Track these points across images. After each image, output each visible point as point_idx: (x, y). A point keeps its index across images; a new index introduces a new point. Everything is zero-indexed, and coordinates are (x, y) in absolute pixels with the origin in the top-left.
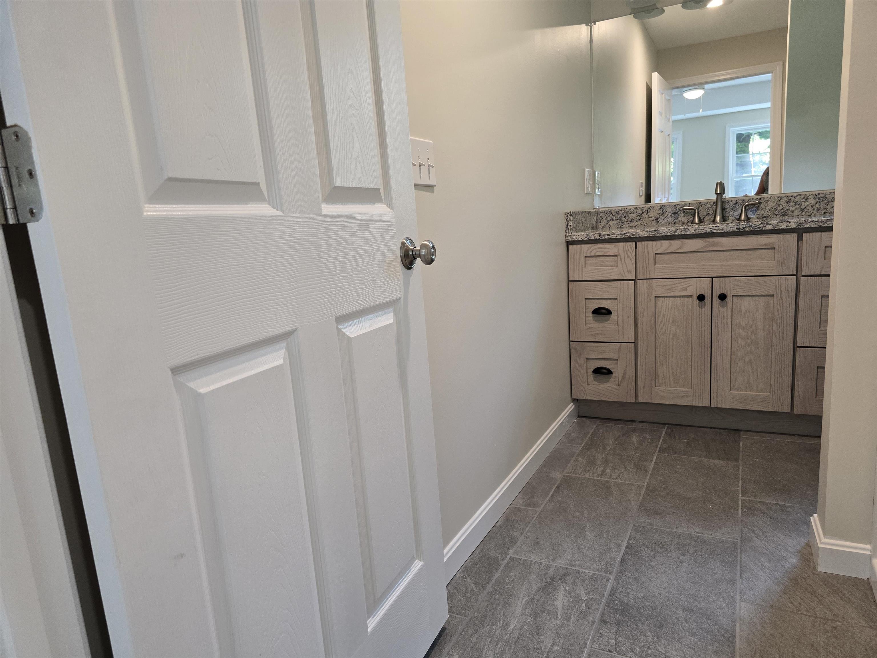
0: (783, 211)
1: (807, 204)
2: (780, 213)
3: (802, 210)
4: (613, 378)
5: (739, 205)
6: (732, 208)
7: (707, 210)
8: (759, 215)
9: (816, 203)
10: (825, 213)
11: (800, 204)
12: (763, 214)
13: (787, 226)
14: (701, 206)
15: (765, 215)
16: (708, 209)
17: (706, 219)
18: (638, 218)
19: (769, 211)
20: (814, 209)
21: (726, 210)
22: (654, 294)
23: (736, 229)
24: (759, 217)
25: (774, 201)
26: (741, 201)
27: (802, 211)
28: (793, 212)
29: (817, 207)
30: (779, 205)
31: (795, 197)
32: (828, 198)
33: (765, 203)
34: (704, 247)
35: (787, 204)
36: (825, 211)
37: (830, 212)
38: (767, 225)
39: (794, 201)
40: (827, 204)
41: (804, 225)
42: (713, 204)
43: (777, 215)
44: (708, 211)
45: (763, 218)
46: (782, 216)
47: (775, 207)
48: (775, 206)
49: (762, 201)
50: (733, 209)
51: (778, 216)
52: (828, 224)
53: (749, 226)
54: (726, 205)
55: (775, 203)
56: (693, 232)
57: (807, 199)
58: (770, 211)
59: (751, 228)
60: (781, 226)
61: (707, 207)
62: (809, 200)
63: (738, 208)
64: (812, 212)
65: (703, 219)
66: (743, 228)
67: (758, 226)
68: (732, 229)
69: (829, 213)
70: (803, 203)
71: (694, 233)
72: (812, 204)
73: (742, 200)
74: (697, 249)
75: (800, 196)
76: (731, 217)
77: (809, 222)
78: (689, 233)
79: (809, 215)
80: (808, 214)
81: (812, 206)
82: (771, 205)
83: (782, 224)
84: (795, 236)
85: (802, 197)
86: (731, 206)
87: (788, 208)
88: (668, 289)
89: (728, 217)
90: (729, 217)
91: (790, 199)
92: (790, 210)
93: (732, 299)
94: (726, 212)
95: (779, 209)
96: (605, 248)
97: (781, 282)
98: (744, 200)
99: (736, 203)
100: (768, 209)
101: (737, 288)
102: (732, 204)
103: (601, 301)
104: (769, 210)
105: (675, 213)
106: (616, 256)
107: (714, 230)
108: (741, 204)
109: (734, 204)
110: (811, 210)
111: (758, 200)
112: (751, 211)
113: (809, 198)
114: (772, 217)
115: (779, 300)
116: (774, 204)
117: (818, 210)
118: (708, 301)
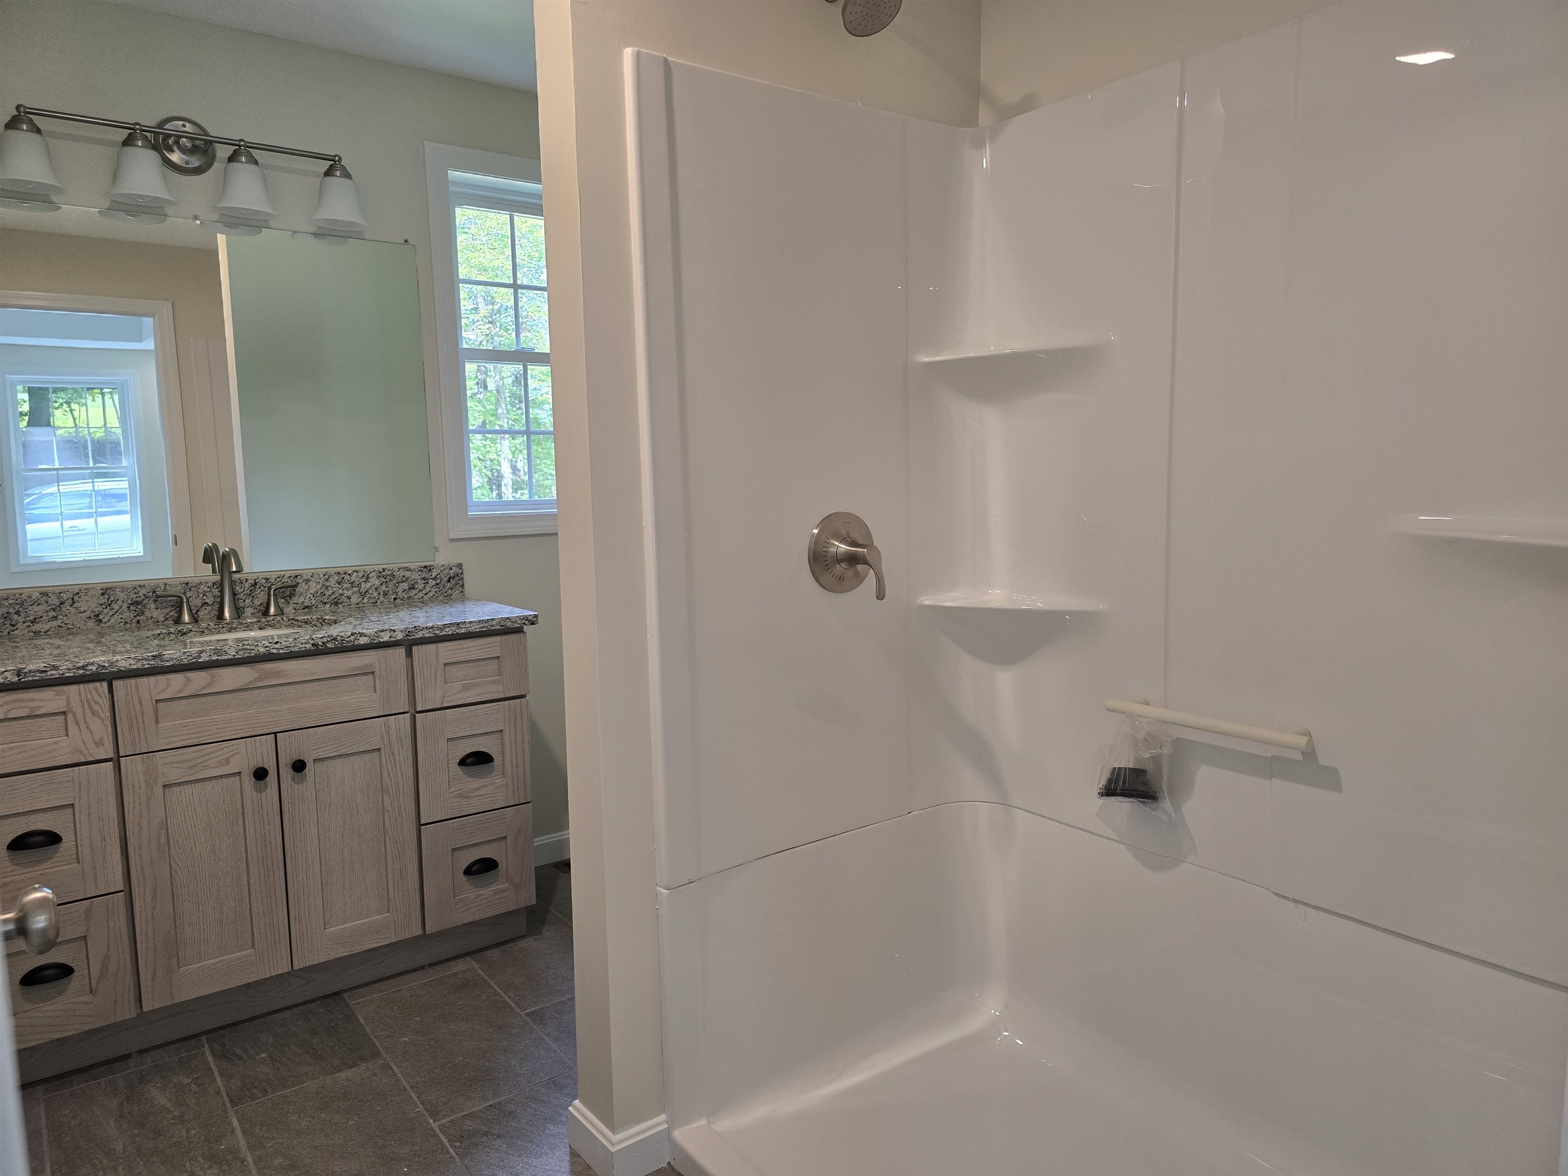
0: (334, 596)
1: (368, 585)
2: (329, 600)
3: (363, 595)
4: (76, 982)
5: (260, 587)
6: (248, 592)
7: (201, 596)
8: (297, 604)
9: (382, 584)
10: (395, 599)
11: (359, 586)
12: (303, 602)
13: (391, 637)
14: (190, 589)
15: (306, 604)
16: (204, 596)
17: (203, 613)
18: (52, 614)
19: (312, 597)
20: (379, 594)
21: (238, 596)
22: (161, 781)
23: (311, 645)
24: (297, 607)
25: (318, 580)
26: (264, 581)
27: (362, 597)
28: (349, 598)
29: (384, 591)
30: (327, 587)
31: (350, 574)
32: (397, 576)
33: (304, 584)
34: (256, 680)
35: (340, 586)
36: (394, 596)
37: (402, 597)
38: (360, 637)
39: (348, 581)
40: (397, 585)
41: (415, 634)
42: (214, 586)
43: (325, 603)
44: (205, 597)
45: (304, 609)
46: (333, 606)
47: (322, 591)
48: (321, 588)
49: (299, 580)
50: (250, 594)
51: (327, 606)
53: (333, 640)
54: (238, 588)
55: (321, 585)
56: (234, 656)
57: (368, 578)
58: (314, 596)
59: (337, 643)
60: (382, 638)
61: (201, 591)
62: (370, 580)
63: (259, 594)
64: (377, 598)
65: (197, 613)
66: (323, 643)
67: (348, 640)
68: (304, 646)
69: (401, 599)
70: (363, 585)
71: (236, 657)
72: (375, 586)
73: (264, 579)
74: (242, 686)
75: (357, 573)
76: (248, 608)
77: (422, 630)
79: (373, 603)
80: (372, 601)
81: (376, 589)
82: (314, 587)
83: (383, 634)
84: (401, 651)
85: (361, 574)
86: (246, 589)
87: (341, 591)
88: (190, 768)
89: (244, 608)
90: (245, 609)
91: (343, 578)
92: (345, 595)
93: (314, 765)
94: (238, 600)
95: (328, 593)
96: (32, 700)
97: (388, 727)
98: (268, 579)
99: (256, 584)
100: (311, 594)
101: (321, 746)
102: (247, 585)
103: (32, 818)
104: (312, 595)
105: (137, 603)
106: (64, 713)
107: (273, 649)
108: (264, 585)
109: (252, 586)
110: (375, 594)
111: (292, 578)
112: (282, 598)
113: (370, 576)
114: (318, 606)
115: (389, 755)
116: (318, 587)
117: (385, 594)
118: (272, 778)
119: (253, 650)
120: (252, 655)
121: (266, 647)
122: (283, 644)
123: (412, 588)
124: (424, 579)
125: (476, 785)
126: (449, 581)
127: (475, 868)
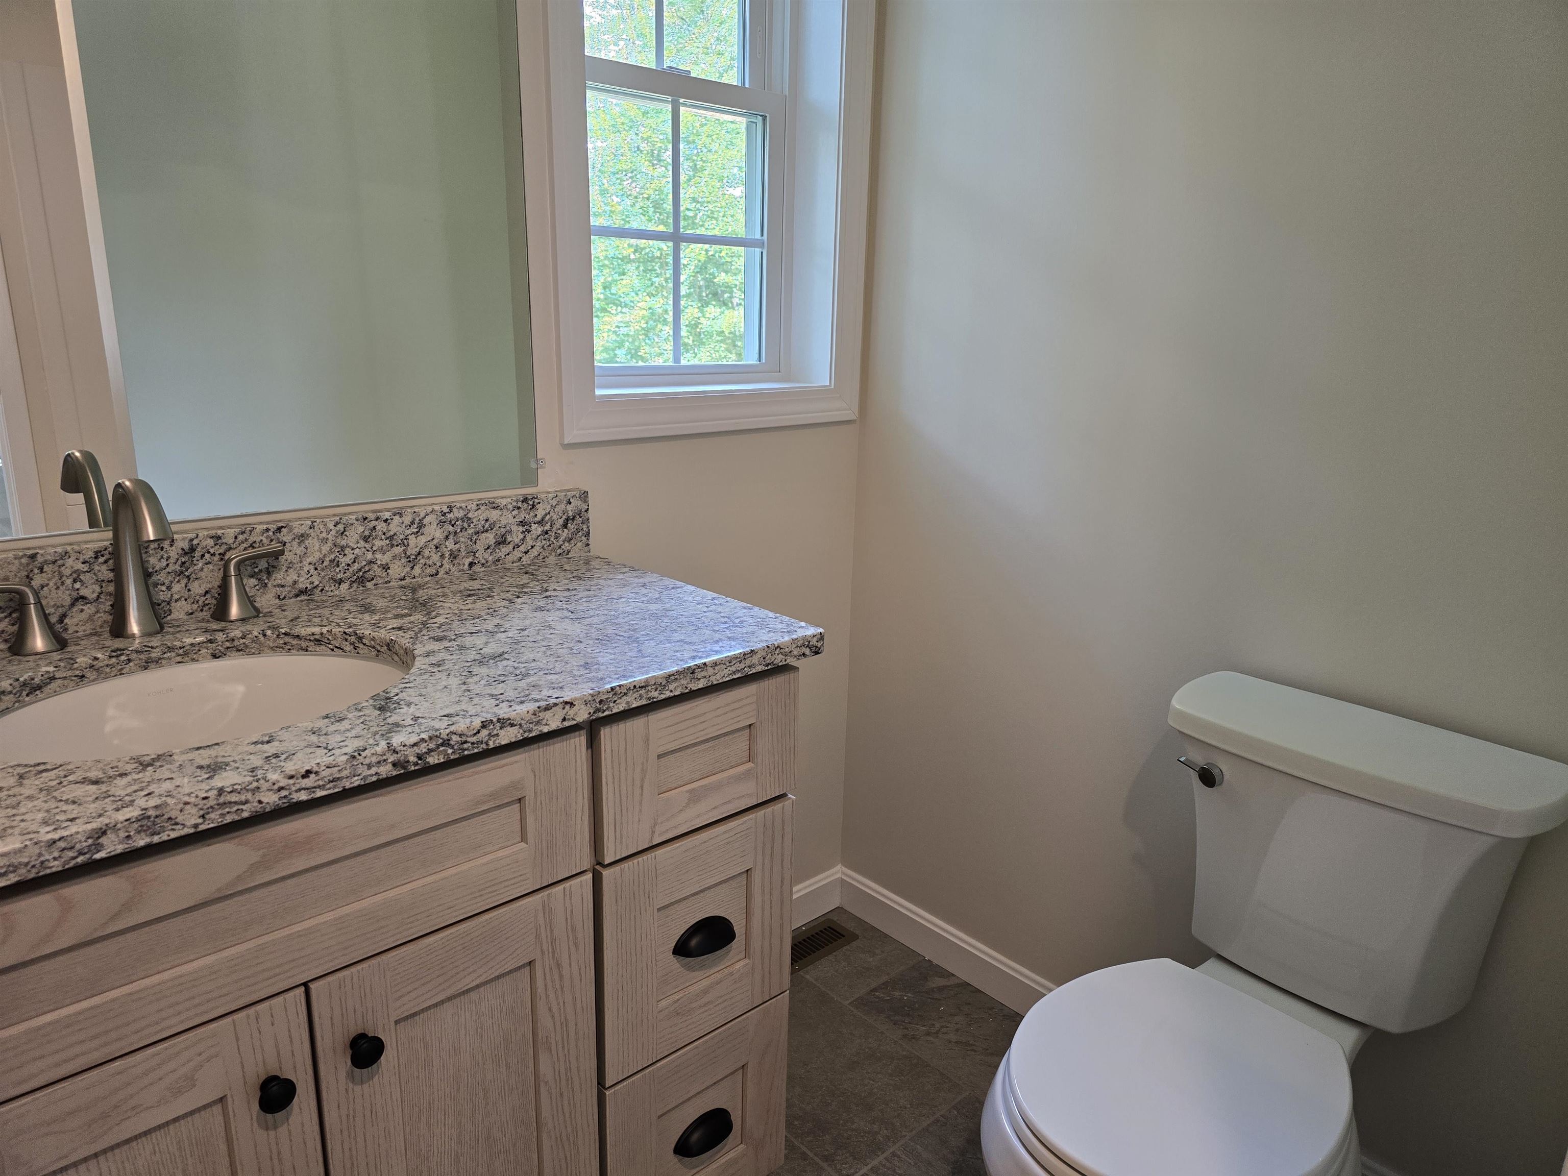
0: (356, 566)
1: (422, 540)
2: (348, 574)
3: (412, 561)
5: (203, 556)
6: (177, 567)
7: (69, 582)
8: (283, 586)
9: (447, 538)
10: (471, 565)
11: (404, 543)
12: (295, 582)
13: (564, 720)
14: (41, 570)
15: (301, 586)
16: (75, 581)
17: (75, 620)
19: (312, 571)
20: (442, 556)
21: (154, 578)
23: (389, 767)
24: (284, 592)
25: (324, 535)
26: (211, 542)
27: (411, 565)
28: (386, 568)
29: (451, 550)
30: (343, 548)
31: (386, 521)
32: (474, 520)
33: (295, 543)
34: (254, 868)
35: (368, 546)
36: (470, 560)
37: (483, 561)
38: (501, 728)
39: (384, 534)
40: (475, 537)
41: (612, 705)
42: (96, 558)
43: (340, 582)
44: (77, 585)
45: (297, 596)
46: (355, 585)
47: (333, 556)
48: (331, 552)
49: (285, 536)
50: (182, 572)
51: (344, 586)
52: (671, 691)
53: (442, 745)
54: (153, 560)
55: (330, 544)
56: (196, 826)
57: (421, 526)
58: (316, 569)
59: (450, 751)
60: (546, 724)
61: (67, 572)
62: (426, 530)
63: (202, 569)
64: (439, 564)
65: (61, 620)
66: (420, 757)
67: (474, 739)
68: (373, 770)
69: (483, 564)
70: (412, 540)
71: (202, 827)
72: (435, 542)
73: (212, 537)
74: (219, 890)
75: (401, 515)
76: (179, 604)
77: (625, 694)
78: (173, 835)
79: (432, 576)
80: (429, 571)
81: (437, 548)
82: (316, 549)
83: (548, 714)
84: (580, 741)
85: (407, 519)
86: (172, 561)
87: (369, 556)
89: (169, 603)
90: (173, 604)
91: (374, 528)
92: (379, 562)
94: (156, 585)
95: (344, 561)
97: (551, 911)
98: (219, 538)
99: (192, 549)
100: (310, 564)
101: (410, 988)
102: (173, 553)
104: (312, 567)
107: (300, 790)
108: (212, 551)
109: (186, 554)
110: (435, 558)
111: (271, 533)
112: (252, 576)
113: (425, 521)
114: (327, 588)
115: (551, 969)
116: (326, 548)
117: (454, 556)
118: (304, 1098)
119: (247, 802)
120: (245, 815)
121: (281, 789)
122: (323, 774)
123: (502, 541)
124: (522, 523)
125: (705, 983)
126: (565, 526)
127: (695, 1137)
